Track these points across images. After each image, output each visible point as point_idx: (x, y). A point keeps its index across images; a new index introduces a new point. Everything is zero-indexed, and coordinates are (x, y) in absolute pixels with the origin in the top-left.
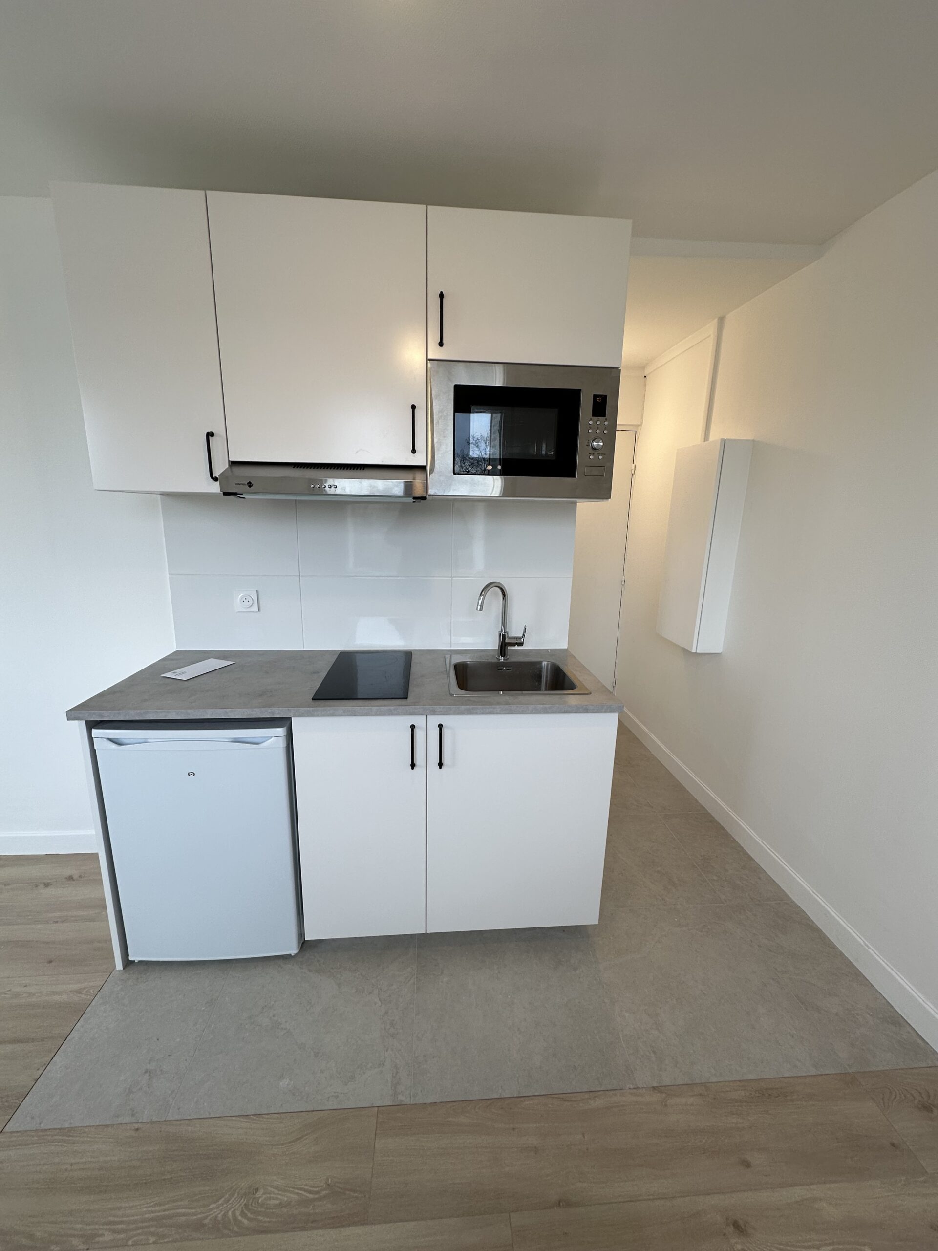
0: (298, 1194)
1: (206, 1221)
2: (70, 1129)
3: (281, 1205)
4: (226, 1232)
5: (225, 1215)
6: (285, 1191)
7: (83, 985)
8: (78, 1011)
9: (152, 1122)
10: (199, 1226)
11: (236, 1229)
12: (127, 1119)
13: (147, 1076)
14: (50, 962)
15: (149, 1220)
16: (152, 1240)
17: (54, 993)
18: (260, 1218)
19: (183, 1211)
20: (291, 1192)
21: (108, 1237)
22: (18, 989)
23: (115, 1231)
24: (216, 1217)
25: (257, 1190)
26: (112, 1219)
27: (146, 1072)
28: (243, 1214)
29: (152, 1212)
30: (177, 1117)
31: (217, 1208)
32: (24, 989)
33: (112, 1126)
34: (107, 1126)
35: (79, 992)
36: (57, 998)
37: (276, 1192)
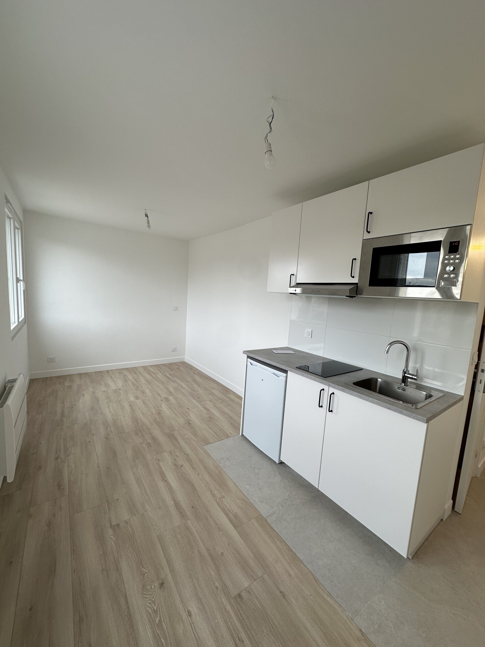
0: (229, 507)
1: (213, 492)
2: (210, 455)
3: (225, 505)
4: (214, 497)
5: (216, 495)
6: (228, 504)
7: (232, 433)
8: (228, 437)
9: (220, 467)
10: (211, 491)
11: (215, 499)
12: (218, 462)
13: (227, 459)
14: (232, 424)
15: (207, 481)
16: (204, 484)
17: (227, 430)
18: (220, 502)
19: (212, 486)
20: (229, 506)
21: (200, 477)
22: (223, 425)
23: (201, 477)
24: (215, 493)
25: (224, 498)
26: (203, 475)
27: (227, 458)
28: (219, 498)
29: (208, 481)
30: (224, 470)
31: (216, 492)
32: (224, 426)
33: (215, 461)
34: (214, 460)
35: (231, 433)
36: (227, 432)
37: (227, 502)
